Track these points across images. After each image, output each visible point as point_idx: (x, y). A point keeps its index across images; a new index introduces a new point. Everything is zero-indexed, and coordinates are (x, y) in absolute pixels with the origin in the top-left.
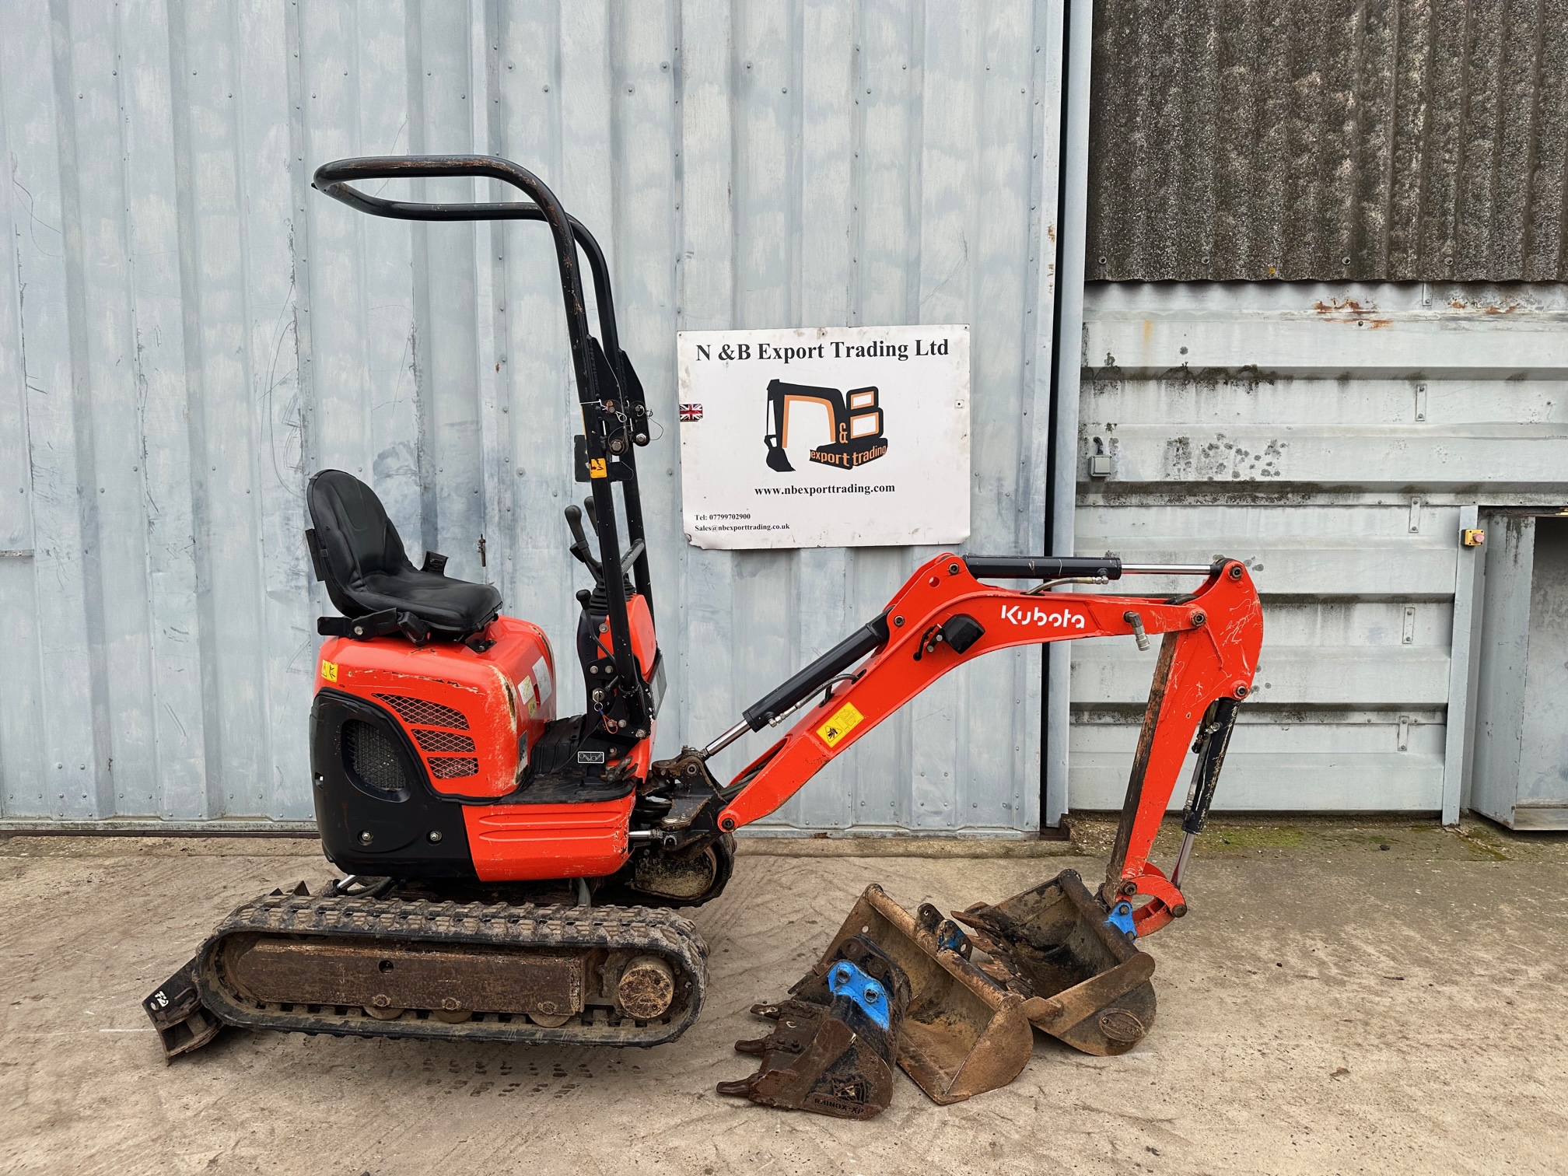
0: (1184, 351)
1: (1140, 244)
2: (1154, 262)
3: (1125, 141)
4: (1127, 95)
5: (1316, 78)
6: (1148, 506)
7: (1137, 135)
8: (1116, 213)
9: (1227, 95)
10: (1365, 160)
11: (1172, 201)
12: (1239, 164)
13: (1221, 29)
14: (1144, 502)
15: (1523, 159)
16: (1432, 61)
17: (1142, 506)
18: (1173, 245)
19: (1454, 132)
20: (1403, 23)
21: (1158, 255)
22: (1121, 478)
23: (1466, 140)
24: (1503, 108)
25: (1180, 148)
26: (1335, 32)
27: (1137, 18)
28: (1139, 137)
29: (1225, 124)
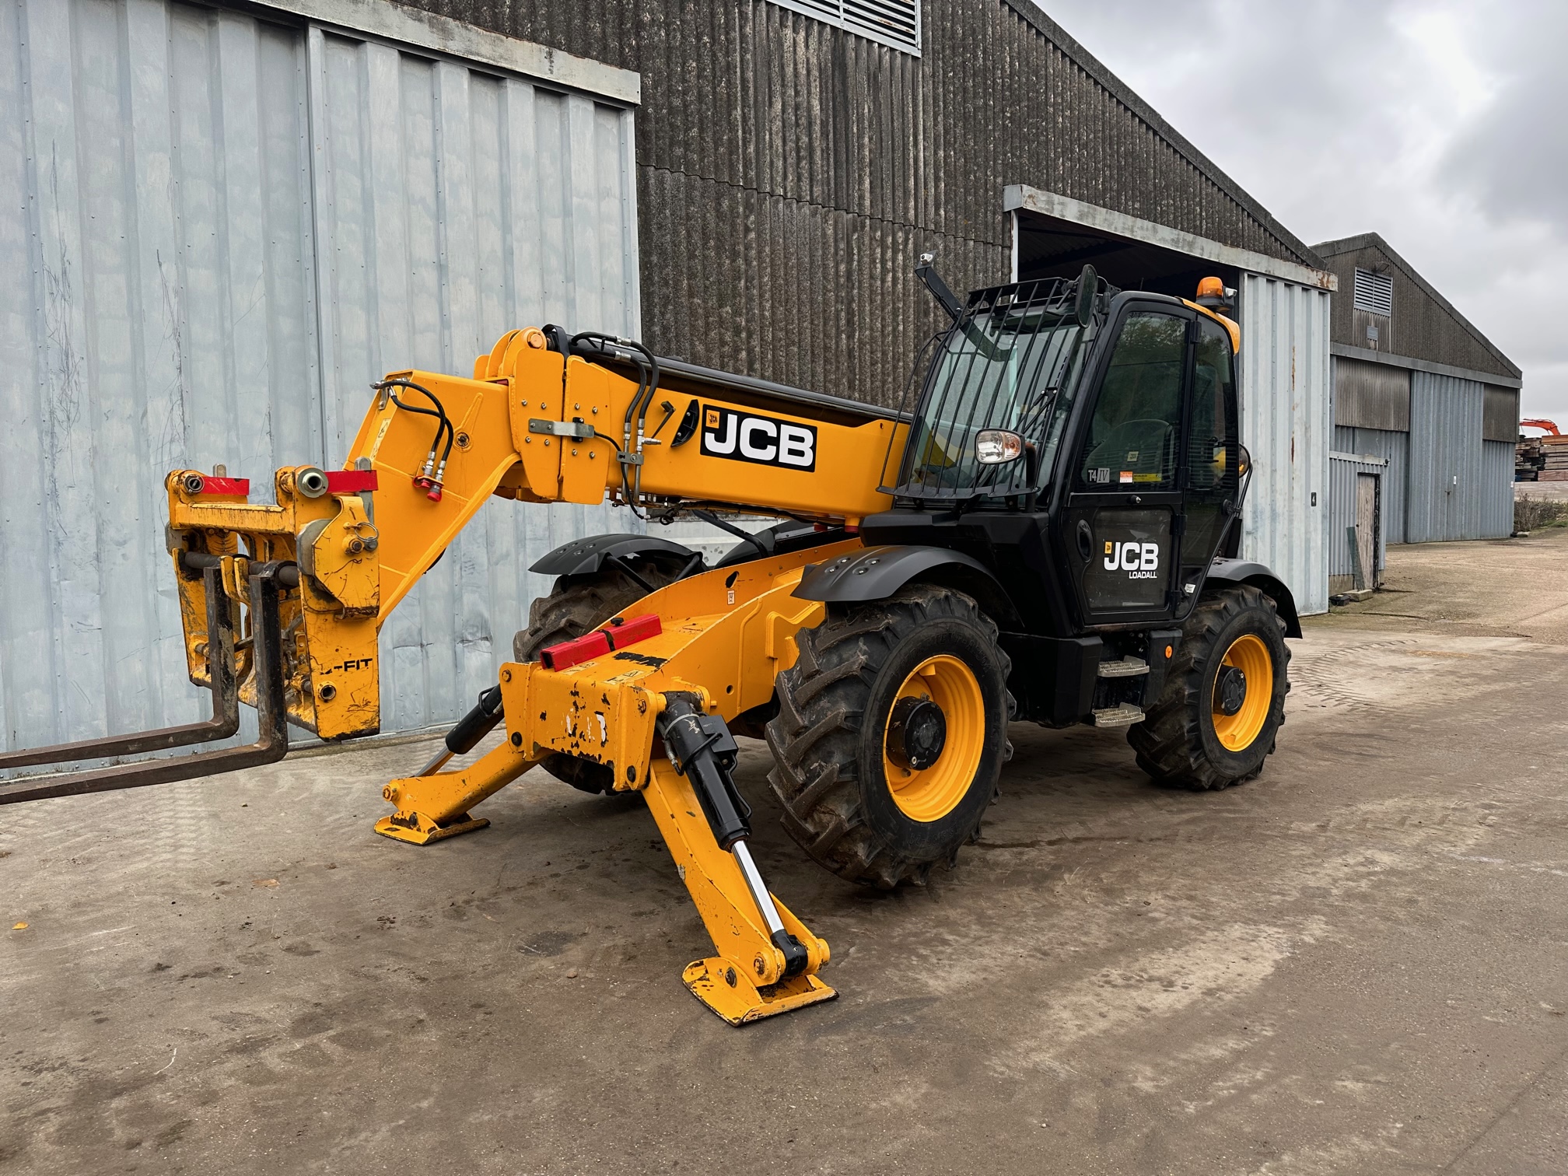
5: (728, 309)
9: (693, 313)
10: (750, 351)
12: (700, 348)
13: (688, 279)
15: (809, 358)
16: (773, 307)
19: (783, 343)
20: (760, 288)
23: (788, 346)
24: (800, 334)
26: (735, 288)
29: (693, 327)
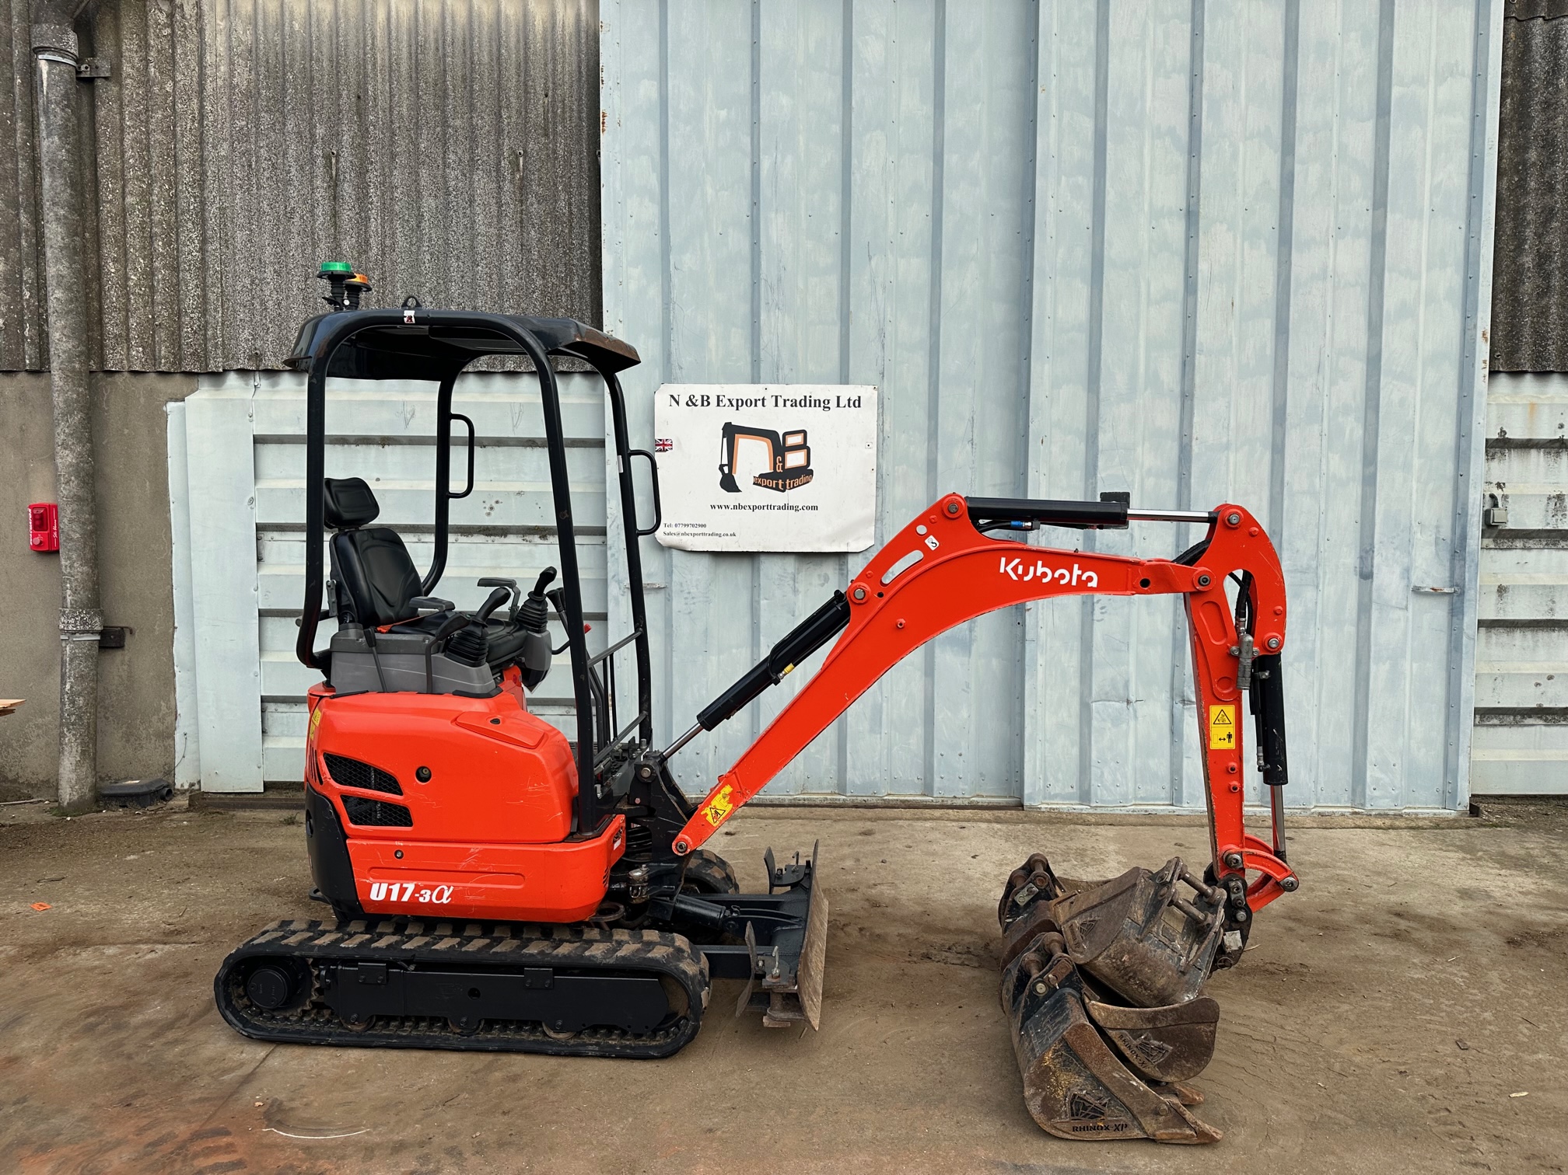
0: (1561, 426)
1: (1527, 343)
2: (1539, 356)
3: (1514, 262)
4: (1516, 228)
6: (1530, 549)
7: (1526, 259)
8: (1506, 318)
11: (1553, 310)
14: (1527, 545)
17: (1524, 548)
18: (1553, 344)
21: (1540, 352)
22: (1510, 526)
25: (1558, 268)
27: (1525, 169)
28: (1528, 261)
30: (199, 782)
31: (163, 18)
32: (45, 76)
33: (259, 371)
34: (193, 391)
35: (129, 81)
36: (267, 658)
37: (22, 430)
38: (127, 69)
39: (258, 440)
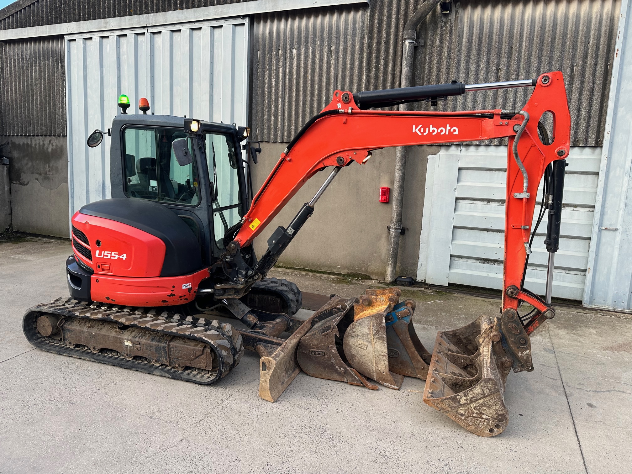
30: (425, 280)
31: (443, 24)
32: (407, 47)
33: (462, 145)
34: (439, 151)
35: (429, 46)
36: (454, 242)
37: (380, 163)
38: (429, 42)
39: (460, 169)
